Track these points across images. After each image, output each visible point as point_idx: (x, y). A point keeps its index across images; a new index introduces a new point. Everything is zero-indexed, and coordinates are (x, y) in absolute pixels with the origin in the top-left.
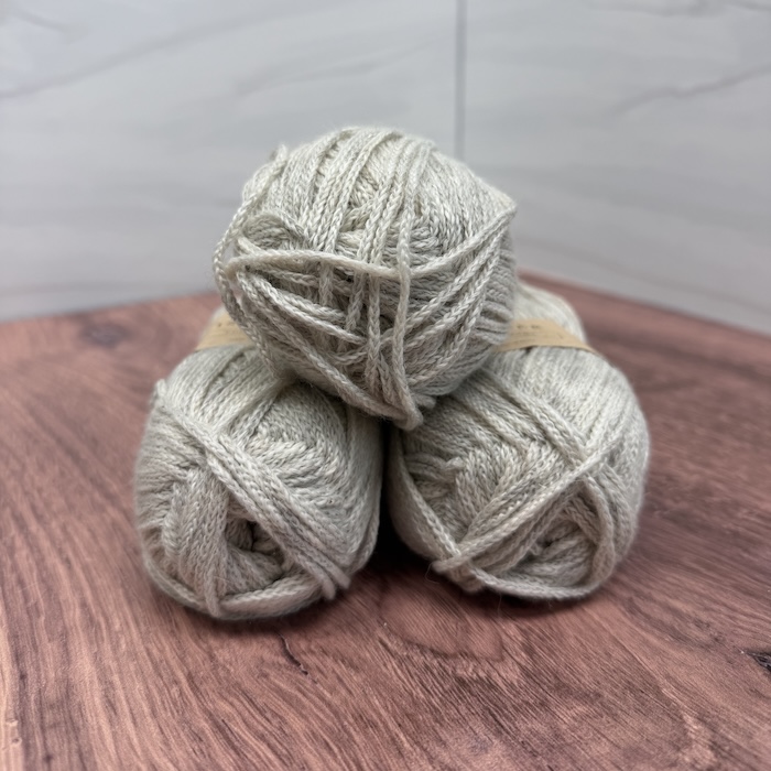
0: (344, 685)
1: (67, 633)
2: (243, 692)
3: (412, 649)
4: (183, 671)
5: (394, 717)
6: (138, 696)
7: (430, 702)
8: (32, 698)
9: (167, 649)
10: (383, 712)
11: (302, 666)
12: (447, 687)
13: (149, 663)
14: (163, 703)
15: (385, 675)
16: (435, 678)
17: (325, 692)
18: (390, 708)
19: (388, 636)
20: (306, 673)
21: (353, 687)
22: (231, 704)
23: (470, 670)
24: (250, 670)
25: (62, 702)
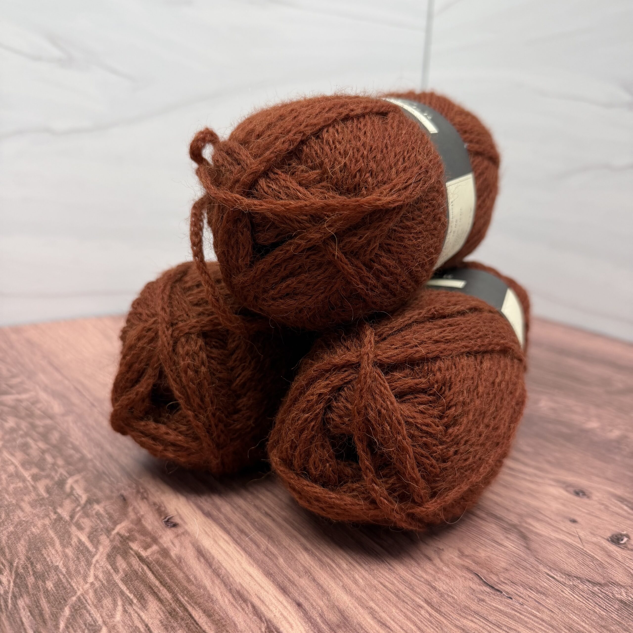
0: (543, 606)
1: (309, 571)
2: (475, 612)
3: (573, 580)
4: (419, 598)
5: (594, 628)
6: (401, 618)
7: (612, 617)
8: (318, 620)
9: (396, 582)
10: (583, 624)
11: (504, 593)
12: (616, 606)
13: (389, 593)
14: (422, 622)
15: (569, 599)
16: (604, 600)
17: (535, 612)
18: (588, 623)
19: (550, 570)
20: (511, 598)
21: (551, 607)
22: (472, 621)
23: (624, 594)
24: (467, 596)
25: (344, 623)
